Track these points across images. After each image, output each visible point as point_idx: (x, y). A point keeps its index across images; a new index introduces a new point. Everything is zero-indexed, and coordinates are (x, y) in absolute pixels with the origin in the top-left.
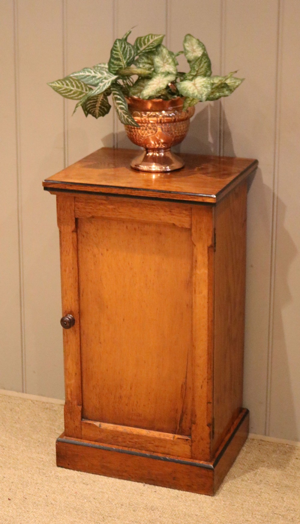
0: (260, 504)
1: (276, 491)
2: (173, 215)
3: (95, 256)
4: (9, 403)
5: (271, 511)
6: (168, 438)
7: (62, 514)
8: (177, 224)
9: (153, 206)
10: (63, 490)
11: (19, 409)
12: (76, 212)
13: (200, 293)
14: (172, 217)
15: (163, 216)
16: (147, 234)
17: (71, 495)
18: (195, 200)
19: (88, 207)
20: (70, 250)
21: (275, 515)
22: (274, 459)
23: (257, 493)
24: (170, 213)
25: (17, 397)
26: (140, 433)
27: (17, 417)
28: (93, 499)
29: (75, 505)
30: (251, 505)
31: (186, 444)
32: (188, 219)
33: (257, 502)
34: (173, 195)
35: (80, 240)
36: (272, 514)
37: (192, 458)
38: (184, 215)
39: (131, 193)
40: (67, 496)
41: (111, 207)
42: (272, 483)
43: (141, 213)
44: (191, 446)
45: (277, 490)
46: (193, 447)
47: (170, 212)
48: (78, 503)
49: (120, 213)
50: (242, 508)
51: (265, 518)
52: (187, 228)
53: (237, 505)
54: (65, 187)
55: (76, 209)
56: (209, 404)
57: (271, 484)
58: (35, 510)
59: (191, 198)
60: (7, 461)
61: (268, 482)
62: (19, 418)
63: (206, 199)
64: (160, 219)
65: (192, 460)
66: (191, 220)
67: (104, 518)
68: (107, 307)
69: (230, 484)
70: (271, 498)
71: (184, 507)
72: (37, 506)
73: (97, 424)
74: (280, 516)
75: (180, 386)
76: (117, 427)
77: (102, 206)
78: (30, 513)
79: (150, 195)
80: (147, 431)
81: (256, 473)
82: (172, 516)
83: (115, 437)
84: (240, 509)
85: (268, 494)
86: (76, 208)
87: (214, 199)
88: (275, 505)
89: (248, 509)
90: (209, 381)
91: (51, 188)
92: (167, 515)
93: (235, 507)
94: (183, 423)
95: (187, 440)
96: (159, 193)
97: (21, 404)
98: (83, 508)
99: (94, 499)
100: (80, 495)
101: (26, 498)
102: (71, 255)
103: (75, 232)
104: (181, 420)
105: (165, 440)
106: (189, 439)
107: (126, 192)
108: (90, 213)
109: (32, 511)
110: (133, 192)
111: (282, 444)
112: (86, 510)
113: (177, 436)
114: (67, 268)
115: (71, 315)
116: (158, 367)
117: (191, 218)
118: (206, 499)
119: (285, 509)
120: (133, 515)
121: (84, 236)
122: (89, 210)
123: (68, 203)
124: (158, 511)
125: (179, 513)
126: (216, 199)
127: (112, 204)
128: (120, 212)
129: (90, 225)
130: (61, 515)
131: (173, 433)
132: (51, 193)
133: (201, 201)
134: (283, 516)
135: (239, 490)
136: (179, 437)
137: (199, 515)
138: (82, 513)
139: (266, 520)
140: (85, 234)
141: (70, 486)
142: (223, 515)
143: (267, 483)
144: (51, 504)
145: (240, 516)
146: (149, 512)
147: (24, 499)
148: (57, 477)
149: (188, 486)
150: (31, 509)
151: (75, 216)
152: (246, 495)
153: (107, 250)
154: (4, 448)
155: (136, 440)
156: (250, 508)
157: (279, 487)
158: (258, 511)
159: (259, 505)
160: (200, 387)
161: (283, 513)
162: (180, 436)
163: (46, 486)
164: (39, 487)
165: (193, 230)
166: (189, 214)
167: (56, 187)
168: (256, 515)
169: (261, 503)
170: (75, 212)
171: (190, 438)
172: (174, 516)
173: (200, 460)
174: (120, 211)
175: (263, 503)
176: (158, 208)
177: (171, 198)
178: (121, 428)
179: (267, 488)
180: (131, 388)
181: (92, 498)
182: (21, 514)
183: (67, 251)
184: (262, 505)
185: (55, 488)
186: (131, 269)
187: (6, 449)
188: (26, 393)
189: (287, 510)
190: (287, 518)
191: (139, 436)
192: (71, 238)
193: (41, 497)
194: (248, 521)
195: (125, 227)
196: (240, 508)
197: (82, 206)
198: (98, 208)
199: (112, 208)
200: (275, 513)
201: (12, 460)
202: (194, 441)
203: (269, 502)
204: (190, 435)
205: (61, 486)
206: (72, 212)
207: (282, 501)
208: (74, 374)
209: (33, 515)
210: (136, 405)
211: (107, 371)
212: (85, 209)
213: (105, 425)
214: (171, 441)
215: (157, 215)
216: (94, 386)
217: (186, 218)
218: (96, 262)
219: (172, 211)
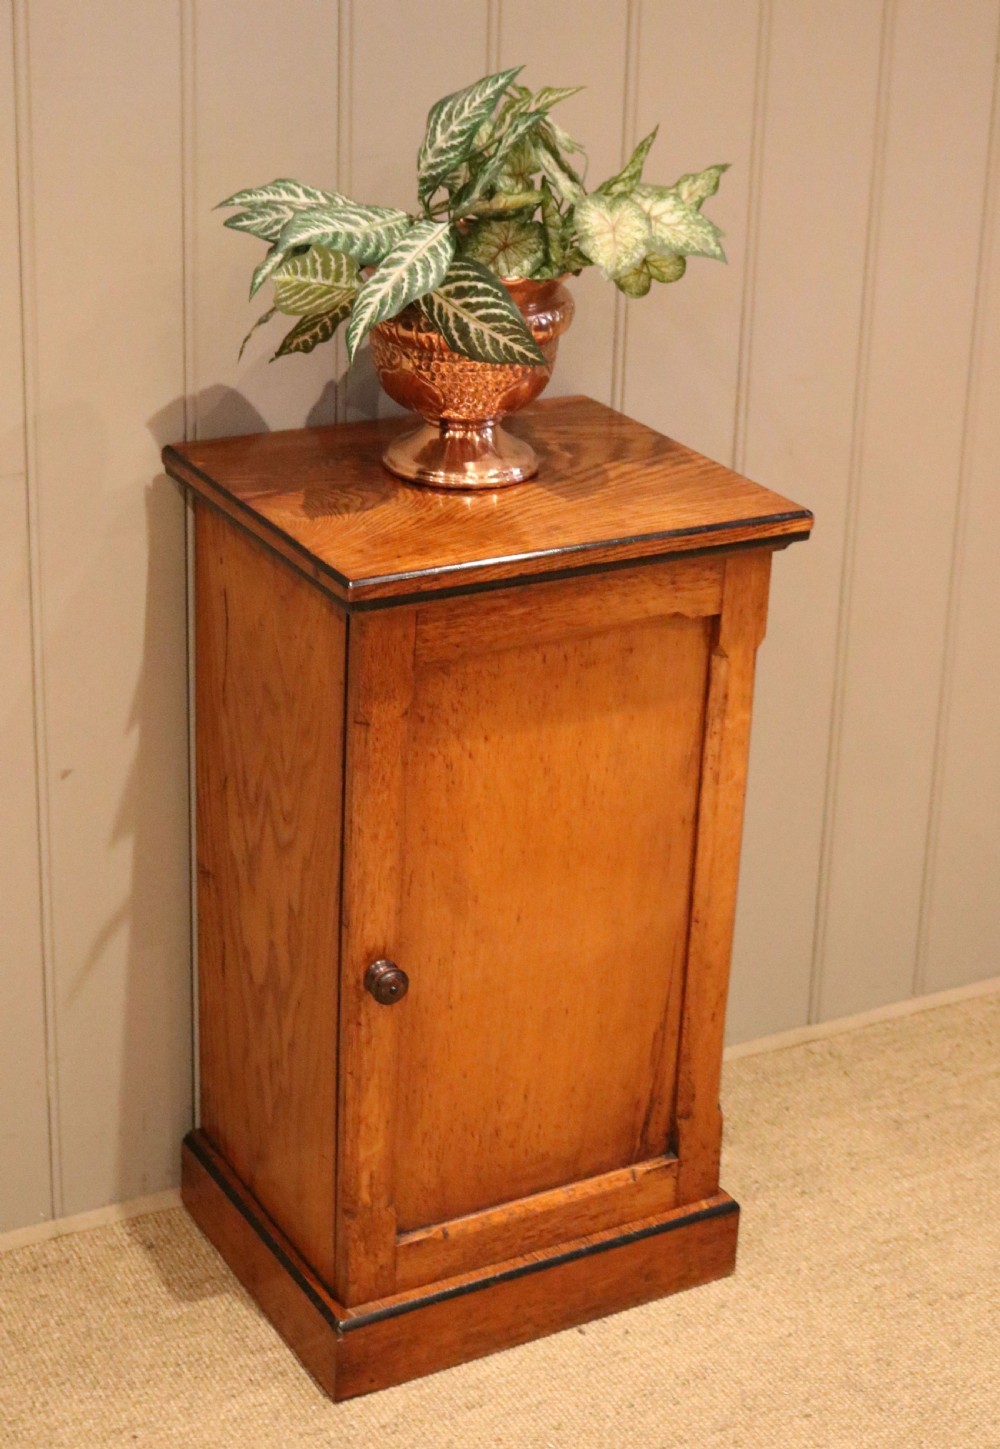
2: (678, 590)
3: (449, 766)
6: (621, 1184)
8: (688, 610)
12: (418, 653)
14: (676, 597)
15: (654, 598)
16: (595, 663)
18: (767, 534)
19: (454, 630)
24: (673, 586)
26: (550, 1203)
31: (665, 1178)
32: (716, 590)
34: (714, 536)
37: (678, 1205)
38: (704, 584)
41: (518, 611)
43: (600, 608)
44: (677, 1177)
46: (682, 1178)
47: (673, 583)
49: (543, 624)
52: (709, 617)
54: (419, 588)
55: (420, 645)
59: (758, 531)
63: (792, 525)
64: (646, 611)
65: (678, 1210)
66: (722, 593)
68: (476, 901)
73: (436, 1231)
75: (650, 1038)
76: (488, 1217)
77: (494, 618)
79: (655, 549)
80: (564, 1189)
83: (487, 1246)
86: (418, 642)
94: (653, 1130)
95: (667, 1166)
96: (676, 539)
105: (614, 1193)
106: (672, 1161)
108: (458, 646)
110: (612, 552)
113: (641, 1168)
115: (379, 963)
116: (599, 1012)
117: (722, 584)
122: (454, 639)
123: (398, 633)
127: (523, 604)
128: (544, 620)
129: (443, 682)
131: (627, 1167)
133: (781, 533)
136: (649, 1169)
140: (426, 713)
153: (486, 739)
162: (648, 1165)
165: (724, 618)
166: (718, 577)
170: (414, 655)
171: (673, 1158)
173: (696, 1200)
174: (541, 617)
176: (643, 582)
177: (708, 544)
178: (498, 1215)
180: (526, 1097)
183: (383, 779)
186: (546, 771)
191: (547, 1214)
195: (539, 657)
197: (438, 631)
198: (484, 623)
199: (523, 614)
202: (686, 1161)
204: (677, 1154)
206: (409, 658)
208: (380, 1126)
210: (537, 1135)
211: (465, 1076)
212: (446, 637)
213: (455, 1226)
214: (628, 1187)
215: (639, 602)
216: (426, 1134)
217: (709, 591)
218: (453, 783)
219: (677, 579)
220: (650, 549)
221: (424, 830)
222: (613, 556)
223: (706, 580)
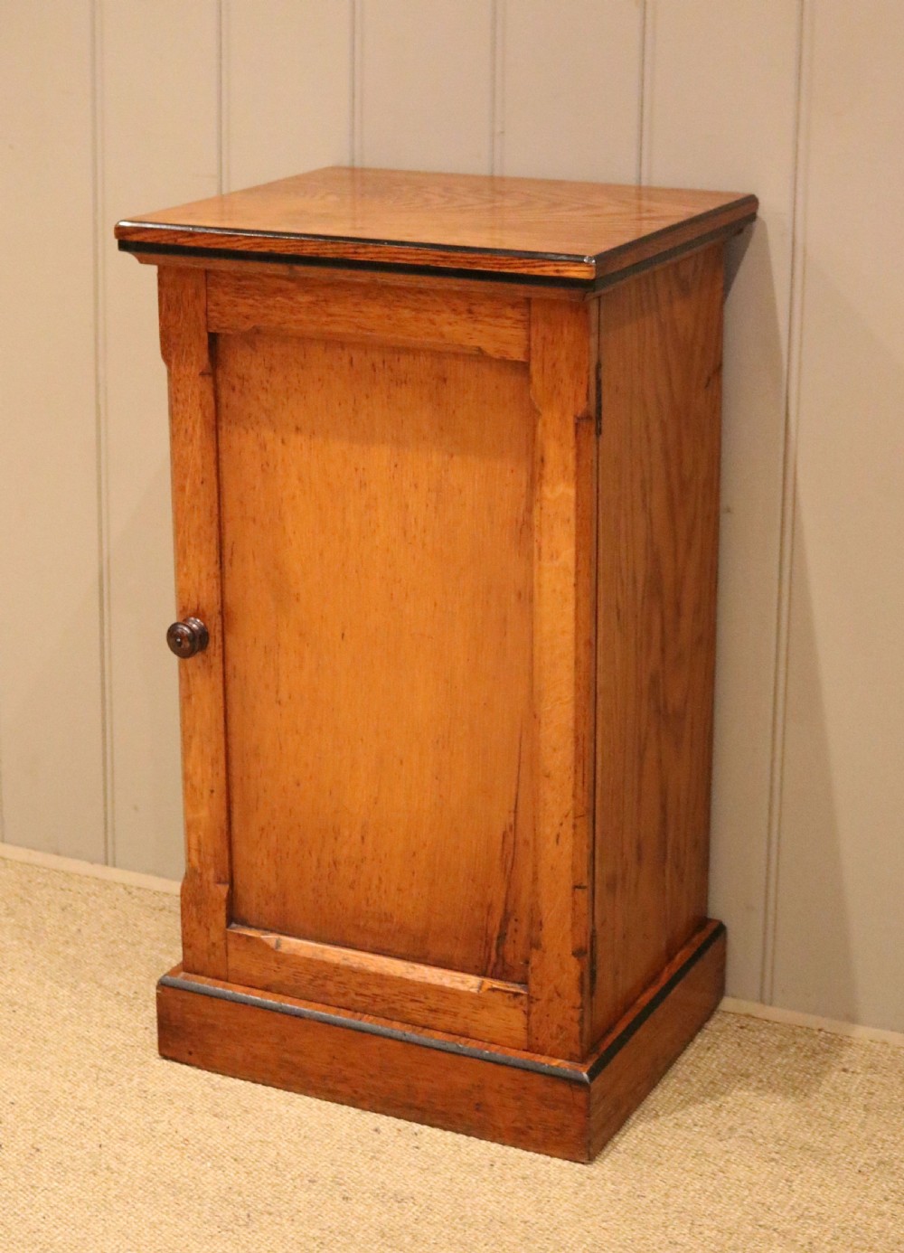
0: (720, 1196)
1: (773, 1160)
2: (477, 321)
3: (263, 447)
4: (62, 889)
5: (751, 1217)
6: (462, 987)
7: (130, 1200)
8: (490, 348)
9: (422, 297)
10: (152, 1130)
11: (84, 907)
12: (211, 314)
13: (554, 556)
14: (475, 329)
15: (450, 324)
16: (406, 383)
17: (172, 1146)
18: (536, 271)
19: (243, 301)
20: (194, 428)
21: (762, 1230)
22: (778, 1070)
23: (716, 1165)
24: (470, 315)
25: (88, 877)
26: (386, 971)
27: (74, 928)
28: (232, 1160)
29: (176, 1176)
30: (693, 1197)
31: (515, 1007)
32: (521, 333)
33: (711, 1189)
34: (473, 258)
35: (223, 401)
36: (750, 1228)
37: (529, 1049)
38: (508, 323)
39: (356, 253)
40: (158, 1148)
41: (305, 299)
42: (764, 1138)
43: (389, 317)
44: (528, 1014)
45: (777, 1156)
46: (533, 1017)
47: (470, 312)
48: (185, 1170)
49: (329, 319)
50: (665, 1205)
51: (730, 1239)
52: (516, 362)
53: (651, 1197)
54: (176, 241)
55: (211, 307)
56: (577, 889)
57: (761, 1141)
58: (56, 1184)
59: (524, 265)
60: (15, 1045)
61: (752, 1132)
62: (79, 930)
63: (567, 268)
64: (442, 336)
65: (529, 1054)
66: (529, 337)
67: (249, 1216)
68: (298, 600)
69: (640, 1135)
70: (754, 1179)
71: (492, 1199)
72: (63, 1174)
73: (271, 938)
74: (775, 1235)
75: (499, 834)
77: (280, 298)
78: (39, 1191)
79: (409, 257)
81: (721, 1106)
82: (453, 1219)
83: (319, 981)
84: (659, 1208)
85: (747, 1169)
86: (209, 303)
87: (587, 269)
88: (763, 1201)
89: (681, 1210)
90: (579, 822)
91: (138, 243)
92: (438, 1216)
93: (644, 1202)
94: (508, 946)
95: (516, 995)
97: (95, 894)
98: (197, 1185)
99: (235, 1160)
100: (195, 1149)
101: (38, 1150)
102: (197, 442)
103: (209, 374)
104: (502, 937)
105: (455, 993)
106: (522, 992)
107: (341, 251)
108: (247, 318)
109: (46, 1185)
110: (362, 250)
111: (808, 1028)
112: (204, 1192)
113: (490, 983)
114: (188, 481)
115: (198, 621)
116: (437, 778)
117: (528, 328)
118: (562, 1176)
119: (793, 1213)
120: (339, 1213)
121: (234, 389)
122: (244, 310)
123: (190, 290)
124: (414, 1203)
125: (474, 1215)
126: (594, 269)
127: (307, 292)
128: (330, 315)
129: (251, 355)
130: (128, 1203)
131: (478, 975)
132: (141, 261)
133: (553, 273)
134: (784, 1234)
135: (662, 1154)
136: (495, 986)
137: (534, 1221)
138: (190, 1198)
139: (730, 1243)
140: (236, 382)
141: (172, 1121)
142: (604, 1225)
143: (750, 1135)
144: (108, 1168)
145: (656, 1228)
146: (389, 1204)
147: (33, 1151)
148: (144, 1095)
149: (517, 1130)
150: (45, 1180)
151: (207, 326)
152: (683, 1169)
153: (298, 430)
154: (16, 1007)
155: (377, 991)
156: (689, 1207)
157: (784, 1148)
158: (712, 1216)
159: (717, 1199)
160: (553, 839)
161: (785, 1226)
162: (497, 984)
163: (105, 1118)
164: (85, 1119)
165: (534, 367)
166: (522, 318)
167: (150, 240)
168: (702, 1228)
169: (722, 1193)
170: (206, 315)
171: (523, 988)
172: (457, 1220)
173: (554, 1056)
174: (331, 310)
175: (729, 1194)
176: (435, 301)
177: (467, 267)
178: (335, 955)
179: (747, 1151)
180: (363, 838)
181: (228, 1158)
182: (10, 1195)
183: (186, 431)
184: (725, 1200)
185: (130, 1124)
186: (363, 485)
187: (21, 1012)
188: (114, 866)
189: (799, 1218)
190: (796, 1241)
191: (381, 979)
192: (197, 391)
193: (82, 1147)
194: (676, 1243)
195: (346, 360)
196: (659, 1204)
197: (227, 298)
198: (271, 302)
199: (309, 302)
200: (761, 1223)
201: (30, 1041)
202: (538, 1000)
203: (746, 1193)
204: (524, 982)
205: (149, 1119)
206: (201, 315)
207: (787, 1190)
208: (206, 793)
209: (48, 1199)
210: (378, 888)
211: (298, 785)
212: (236, 306)
213: (289, 943)
214: (472, 996)
215: (432, 322)
216: (263, 829)
217: (514, 332)
218: (268, 465)
219: (475, 308)
220: (403, 256)
221: (242, 503)
222: (366, 255)
223: (508, 318)
